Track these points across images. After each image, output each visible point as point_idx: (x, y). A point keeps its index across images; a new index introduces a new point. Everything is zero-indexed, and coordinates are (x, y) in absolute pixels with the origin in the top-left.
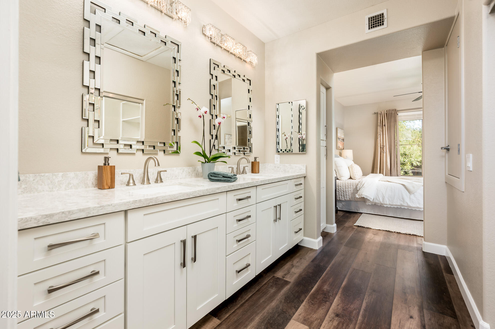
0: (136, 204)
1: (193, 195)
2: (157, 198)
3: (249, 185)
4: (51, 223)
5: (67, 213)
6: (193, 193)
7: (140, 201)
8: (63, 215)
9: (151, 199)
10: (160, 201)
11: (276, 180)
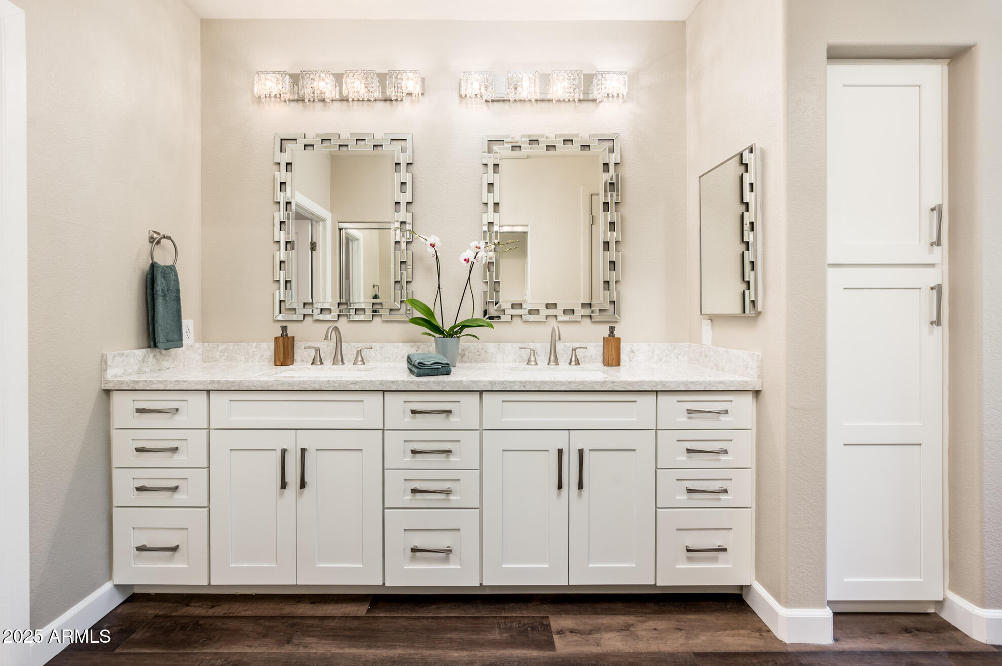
0: (214, 385)
1: (300, 385)
2: (241, 381)
3: (444, 387)
4: (137, 389)
5: (149, 382)
6: (299, 384)
7: (219, 382)
8: (146, 384)
9: (233, 382)
10: (246, 386)
11: (561, 385)
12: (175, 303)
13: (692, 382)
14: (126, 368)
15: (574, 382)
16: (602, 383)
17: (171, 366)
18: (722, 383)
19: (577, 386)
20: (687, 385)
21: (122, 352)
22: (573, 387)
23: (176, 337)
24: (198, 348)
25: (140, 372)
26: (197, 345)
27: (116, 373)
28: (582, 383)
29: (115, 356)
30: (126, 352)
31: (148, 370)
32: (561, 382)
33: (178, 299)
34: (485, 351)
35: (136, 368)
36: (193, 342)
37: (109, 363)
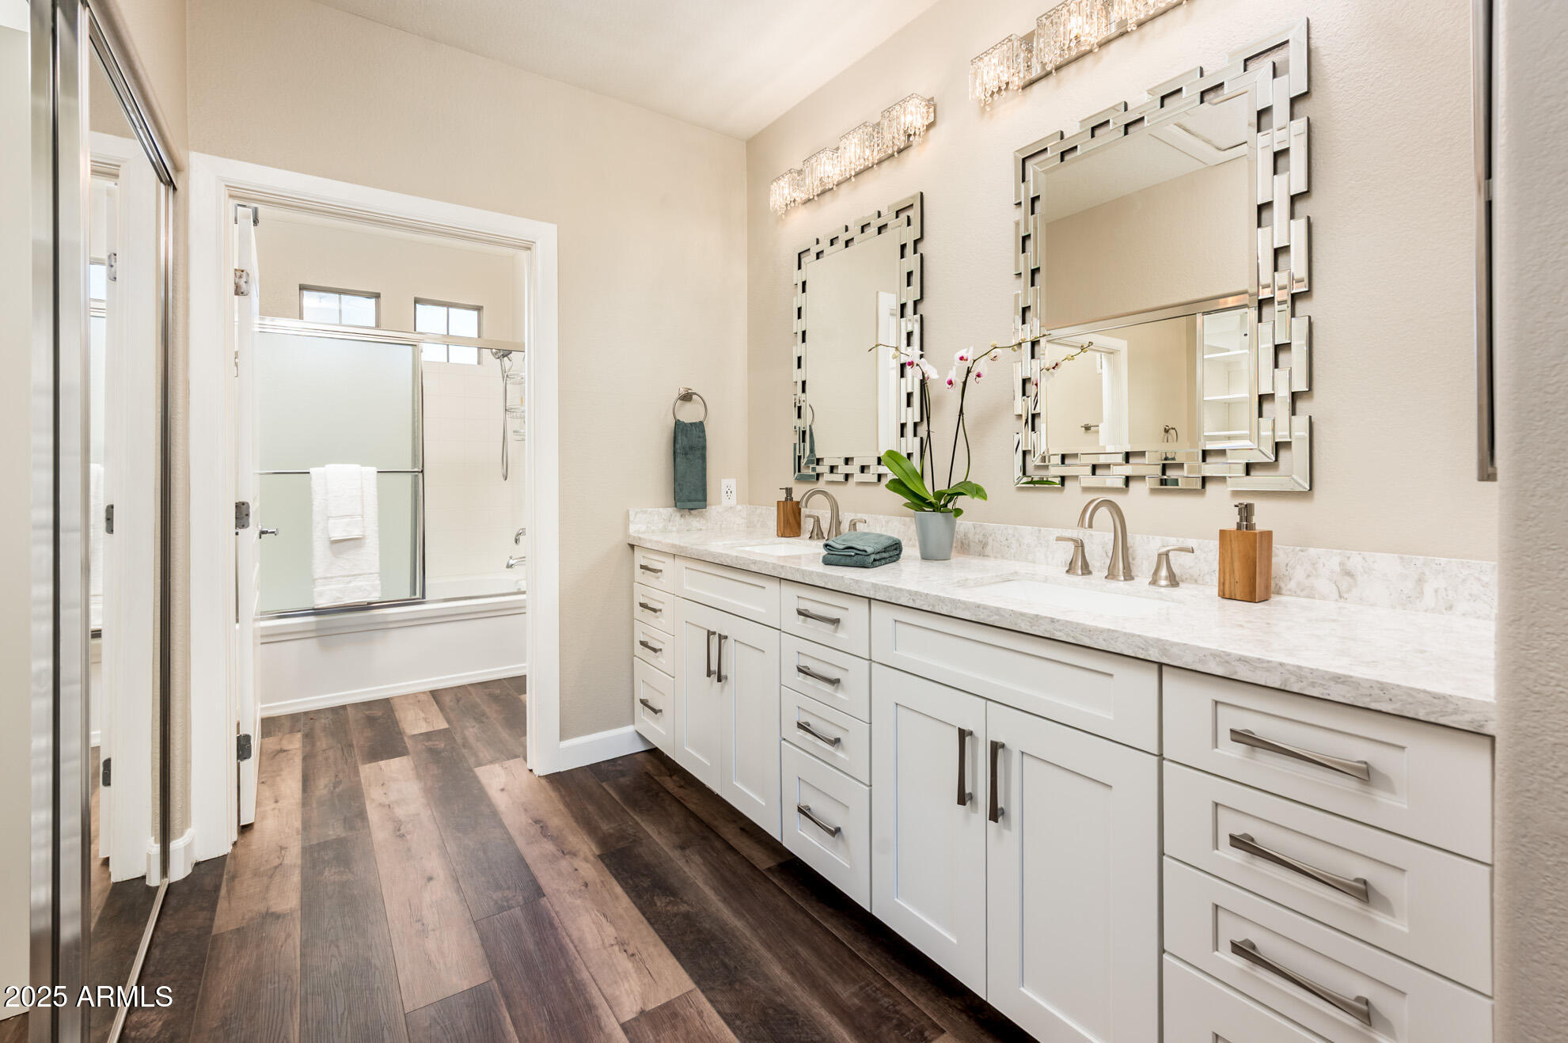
3: (826, 583)
11: (963, 610)
12: (701, 461)
13: (1243, 660)
14: (649, 525)
15: (985, 608)
16: (1032, 619)
17: (704, 528)
18: (1343, 683)
19: (989, 616)
20: (1227, 662)
21: (645, 510)
22: (982, 617)
23: (700, 496)
24: (740, 511)
25: (665, 531)
26: (739, 507)
27: (638, 528)
28: (998, 611)
29: (636, 513)
30: (649, 510)
31: (674, 529)
32: (964, 603)
33: (703, 458)
34: (1018, 540)
35: (661, 526)
36: (735, 503)
37: (631, 518)
